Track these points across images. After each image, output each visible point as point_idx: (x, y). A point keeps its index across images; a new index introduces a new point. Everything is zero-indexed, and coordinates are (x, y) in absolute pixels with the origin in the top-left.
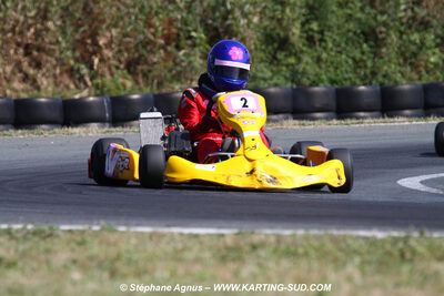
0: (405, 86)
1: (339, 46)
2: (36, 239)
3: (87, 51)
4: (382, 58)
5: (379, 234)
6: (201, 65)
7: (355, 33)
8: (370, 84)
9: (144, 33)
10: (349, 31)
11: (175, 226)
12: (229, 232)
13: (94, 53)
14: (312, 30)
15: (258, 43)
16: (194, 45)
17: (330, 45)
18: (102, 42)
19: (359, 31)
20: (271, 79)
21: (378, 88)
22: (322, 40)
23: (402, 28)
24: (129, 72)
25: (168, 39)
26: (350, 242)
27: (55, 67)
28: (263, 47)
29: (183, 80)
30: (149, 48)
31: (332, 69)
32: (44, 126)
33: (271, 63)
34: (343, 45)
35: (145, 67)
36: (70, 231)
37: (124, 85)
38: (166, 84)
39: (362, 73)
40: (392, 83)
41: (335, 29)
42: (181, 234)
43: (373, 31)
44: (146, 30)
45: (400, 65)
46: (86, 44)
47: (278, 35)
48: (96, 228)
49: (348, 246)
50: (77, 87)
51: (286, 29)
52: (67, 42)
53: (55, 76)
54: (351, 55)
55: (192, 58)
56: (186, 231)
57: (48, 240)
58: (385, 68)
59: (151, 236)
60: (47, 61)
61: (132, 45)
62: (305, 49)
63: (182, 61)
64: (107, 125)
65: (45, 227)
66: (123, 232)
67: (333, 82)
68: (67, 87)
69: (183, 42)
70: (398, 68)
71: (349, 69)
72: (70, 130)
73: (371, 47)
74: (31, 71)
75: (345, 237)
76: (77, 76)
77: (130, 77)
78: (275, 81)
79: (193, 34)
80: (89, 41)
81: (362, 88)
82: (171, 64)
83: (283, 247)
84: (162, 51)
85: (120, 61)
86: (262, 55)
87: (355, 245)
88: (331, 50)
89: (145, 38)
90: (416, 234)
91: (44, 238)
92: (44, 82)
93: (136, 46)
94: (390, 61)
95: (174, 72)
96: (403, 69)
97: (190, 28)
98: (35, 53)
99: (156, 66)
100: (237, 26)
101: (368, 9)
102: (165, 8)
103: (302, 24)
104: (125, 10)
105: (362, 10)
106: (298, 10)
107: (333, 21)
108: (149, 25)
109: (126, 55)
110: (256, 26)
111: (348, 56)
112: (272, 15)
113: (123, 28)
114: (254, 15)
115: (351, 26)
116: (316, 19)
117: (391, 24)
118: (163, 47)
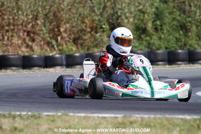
0: (200, 50)
1: (169, 32)
2: (33, 119)
3: (55, 34)
4: (188, 37)
5: (188, 117)
6: (107, 41)
7: (176, 26)
8: (183, 49)
9: (80, 26)
10: (174, 25)
11: (95, 113)
12: (120, 116)
13: (59, 35)
14: (157, 24)
15: (133, 30)
16: (103, 31)
17: (165, 31)
18: (62, 30)
19: (178, 25)
20: (139, 46)
21: (187, 51)
22: (161, 29)
23: (198, 24)
24: (75, 44)
25: (92, 29)
26: (174, 120)
27: (41, 41)
28: (135, 32)
29: (98, 47)
30: (83, 33)
31: (166, 42)
32: (36, 68)
33: (139, 40)
35: (81, 41)
36: (48, 115)
37: (72, 49)
38: (91, 49)
39: (180, 44)
40: (193, 49)
41: (167, 24)
42: (98, 117)
43: (185, 25)
44: (82, 25)
45: (197, 41)
46: (55, 31)
47: (142, 27)
48: (60, 114)
49: (174, 122)
50: (51, 50)
51: (145, 24)
52: (46, 30)
53: (41, 45)
54: (175, 36)
55: (103, 37)
56: (100, 115)
57: (38, 119)
58: (190, 42)
59: (85, 117)
60: (37, 39)
61: (75, 32)
62: (154, 33)
63: (98, 39)
64: (65, 67)
65: (36, 114)
66: (72, 116)
67: (166, 48)
68: (46, 50)
69: (98, 30)
71: (174, 43)
72: (48, 70)
73: (184, 32)
74: (30, 43)
75: (172, 118)
76: (51, 45)
77: (75, 46)
78: (140, 47)
79: (104, 26)
80: (56, 30)
81: (180, 51)
82: (93, 40)
83: (144, 123)
84: (89, 35)
85: (70, 39)
87: (177, 122)
88: (166, 34)
89: (82, 28)
91: (36, 119)
92: (36, 48)
93: (78, 32)
94: (192, 39)
95: (95, 43)
97: (102, 24)
98: (32, 35)
99: (87, 41)
100: (123, 23)
101: (182, 15)
102: (90, 15)
103: (153, 22)
104: (72, 15)
105: (180, 15)
106: (150, 16)
107: (166, 20)
108: (83, 22)
109: (73, 36)
110: (132, 23)
111: (173, 36)
112: (138, 18)
113: (72, 23)
114: (131, 18)
115: (175, 23)
116: (159, 19)
117: (193, 22)
118: (90, 32)
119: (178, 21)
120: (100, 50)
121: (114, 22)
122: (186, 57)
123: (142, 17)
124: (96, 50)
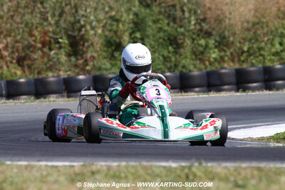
0: (196, 73)
1: (154, 47)
4: (180, 55)
6: (66, 61)
8: (173, 72)
9: (27, 40)
10: (160, 38)
12: (77, 164)
14: (136, 38)
15: (102, 46)
16: (60, 48)
19: (166, 38)
20: (111, 69)
21: (178, 74)
23: (194, 36)
24: (19, 65)
25: (44, 44)
26: (154, 169)
28: (106, 49)
29: (54, 70)
30: (31, 49)
33: (110, 59)
34: (156, 47)
35: (29, 62)
37: (15, 73)
38: (43, 72)
39: (169, 65)
40: (187, 71)
41: (151, 37)
43: (175, 38)
44: (29, 39)
45: (193, 60)
47: (115, 41)
49: (153, 172)
51: (120, 37)
54: (161, 53)
55: (60, 56)
58: (184, 61)
61: (20, 48)
63: (54, 58)
64: (4, 98)
66: (9, 165)
69: (53, 46)
70: (192, 62)
71: (160, 63)
73: (174, 48)
75: (151, 166)
77: (20, 68)
78: (113, 70)
79: (60, 40)
81: (168, 74)
82: (46, 60)
83: (111, 173)
84: (40, 53)
85: (13, 58)
86: (104, 54)
87: (157, 171)
89: (29, 43)
90: (196, 164)
93: (23, 49)
94: (186, 57)
95: (48, 65)
96: (194, 62)
97: (58, 37)
99: (37, 61)
100: (88, 35)
101: (171, 24)
102: (41, 24)
103: (131, 34)
104: (15, 26)
105: (168, 24)
106: (127, 25)
107: (150, 32)
108: (32, 35)
109: (16, 54)
110: (100, 35)
111: (159, 54)
112: (110, 28)
113: (15, 37)
114: (99, 28)
115: (162, 34)
116: (139, 31)
117: (187, 34)
118: (41, 49)
119: (165, 31)
120: (55, 75)
121: (76, 33)
122: (176, 82)
123: (114, 27)
124: (50, 74)
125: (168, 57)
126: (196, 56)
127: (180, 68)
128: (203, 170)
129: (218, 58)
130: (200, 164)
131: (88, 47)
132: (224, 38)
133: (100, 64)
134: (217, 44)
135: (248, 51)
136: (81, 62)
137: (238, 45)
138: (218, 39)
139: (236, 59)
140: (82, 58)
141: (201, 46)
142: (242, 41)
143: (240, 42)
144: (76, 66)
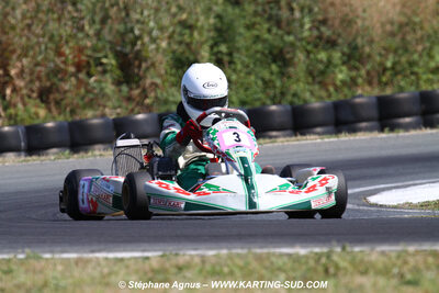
0: (315, 104)
1: (247, 66)
4: (289, 77)
6: (114, 91)
8: (279, 103)
9: (54, 61)
10: (257, 52)
11: (100, 251)
12: (154, 254)
13: (6, 83)
14: (220, 52)
15: (168, 67)
16: (105, 72)
17: (239, 67)
18: (13, 72)
19: (267, 52)
21: (289, 107)
22: (231, 62)
23: (309, 47)
24: (42, 101)
25: (79, 67)
26: (274, 259)
28: (174, 71)
29: (96, 107)
30: (60, 76)
31: (242, 91)
34: (252, 66)
35: (58, 96)
37: (37, 114)
38: (78, 111)
39: (271, 92)
40: (301, 103)
41: (243, 51)
42: (106, 259)
43: (281, 51)
44: (56, 59)
45: (308, 83)
47: (188, 59)
48: (21, 256)
49: (272, 263)
51: (196, 53)
54: (260, 75)
55: (103, 85)
56: (111, 255)
58: (294, 87)
59: (77, 262)
61: (43, 74)
63: (94, 88)
64: (23, 154)
66: (47, 259)
67: (243, 103)
69: (93, 70)
70: (307, 87)
71: (258, 90)
73: (279, 67)
75: (269, 253)
77: (43, 105)
79: (104, 61)
80: (1, 72)
81: (274, 108)
82: (83, 91)
83: (208, 267)
84: (73, 79)
85: (32, 91)
86: (172, 79)
87: (279, 262)
88: (240, 71)
89: (56, 65)
90: (339, 249)
93: (48, 75)
94: (298, 80)
95: (86, 100)
96: (311, 88)
97: (100, 55)
99: (69, 95)
100: (147, 51)
101: (274, 30)
102: (75, 36)
103: (212, 47)
104: (34, 40)
105: (269, 31)
106: (205, 33)
107: (241, 43)
108: (60, 54)
109: (37, 84)
110: (164, 50)
111: (257, 77)
112: (179, 39)
113: (34, 57)
114: (162, 40)
115: (259, 47)
116: (225, 41)
117: (298, 44)
118: (74, 75)
119: (265, 41)
120: (98, 113)
121: (128, 49)
122: (287, 120)
123: (188, 40)
124: (89, 113)
125: (271, 81)
126: (314, 78)
127: (289, 98)
128: (348, 258)
129: (348, 79)
130: (344, 249)
131: (148, 69)
132: (356, 48)
133: (165, 95)
134: (345, 58)
135: (393, 68)
136: (136, 92)
137: (378, 59)
138: (346, 50)
139: (375, 80)
140: (138, 87)
141: (321, 62)
142: (383, 52)
143: (380, 55)
144: (129, 99)
